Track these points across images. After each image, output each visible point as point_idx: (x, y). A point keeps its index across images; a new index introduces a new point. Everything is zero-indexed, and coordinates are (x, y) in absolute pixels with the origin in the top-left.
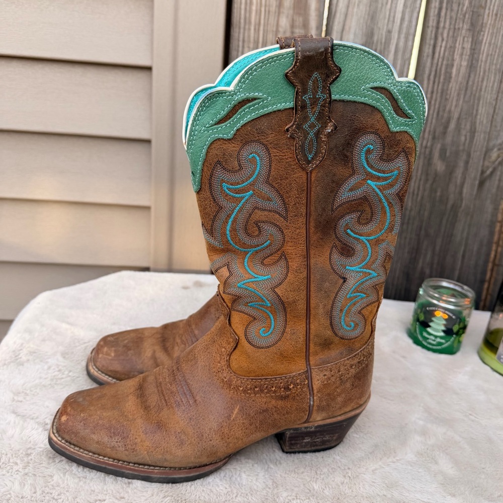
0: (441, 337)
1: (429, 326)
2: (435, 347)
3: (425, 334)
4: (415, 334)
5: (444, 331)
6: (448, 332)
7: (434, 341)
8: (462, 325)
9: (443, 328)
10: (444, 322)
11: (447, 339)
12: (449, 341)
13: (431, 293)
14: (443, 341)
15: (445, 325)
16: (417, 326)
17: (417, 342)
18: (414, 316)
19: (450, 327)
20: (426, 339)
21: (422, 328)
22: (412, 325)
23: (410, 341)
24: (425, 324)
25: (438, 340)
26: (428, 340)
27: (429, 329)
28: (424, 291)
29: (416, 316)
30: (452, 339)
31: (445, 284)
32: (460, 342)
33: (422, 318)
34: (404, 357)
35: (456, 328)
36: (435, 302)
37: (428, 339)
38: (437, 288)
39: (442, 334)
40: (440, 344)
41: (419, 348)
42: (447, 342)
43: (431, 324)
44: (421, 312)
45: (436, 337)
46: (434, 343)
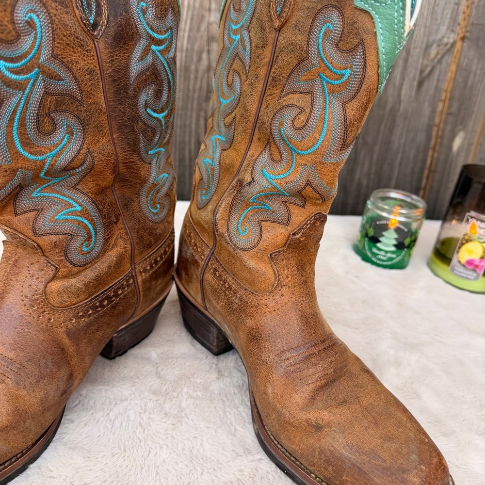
0: (392, 252)
1: (379, 241)
2: (385, 263)
3: (375, 250)
4: (364, 251)
5: (395, 246)
6: (400, 246)
7: (385, 256)
8: (413, 238)
9: (395, 242)
10: (396, 236)
11: (399, 254)
12: (400, 255)
13: (380, 205)
14: (394, 256)
15: (396, 239)
16: (366, 243)
17: (366, 259)
18: (361, 232)
19: (401, 240)
20: (375, 255)
21: (371, 244)
22: (360, 241)
23: (358, 259)
24: (375, 240)
25: (389, 255)
26: (377, 257)
27: (379, 245)
28: (373, 204)
29: (364, 231)
30: (403, 253)
31: (393, 194)
32: (410, 255)
33: (371, 233)
34: (357, 277)
35: (407, 242)
36: (384, 214)
37: (378, 255)
38: (385, 199)
39: (393, 249)
40: (390, 259)
41: (368, 265)
42: (398, 256)
43: (381, 239)
44: (370, 227)
45: (387, 252)
46: (385, 258)
